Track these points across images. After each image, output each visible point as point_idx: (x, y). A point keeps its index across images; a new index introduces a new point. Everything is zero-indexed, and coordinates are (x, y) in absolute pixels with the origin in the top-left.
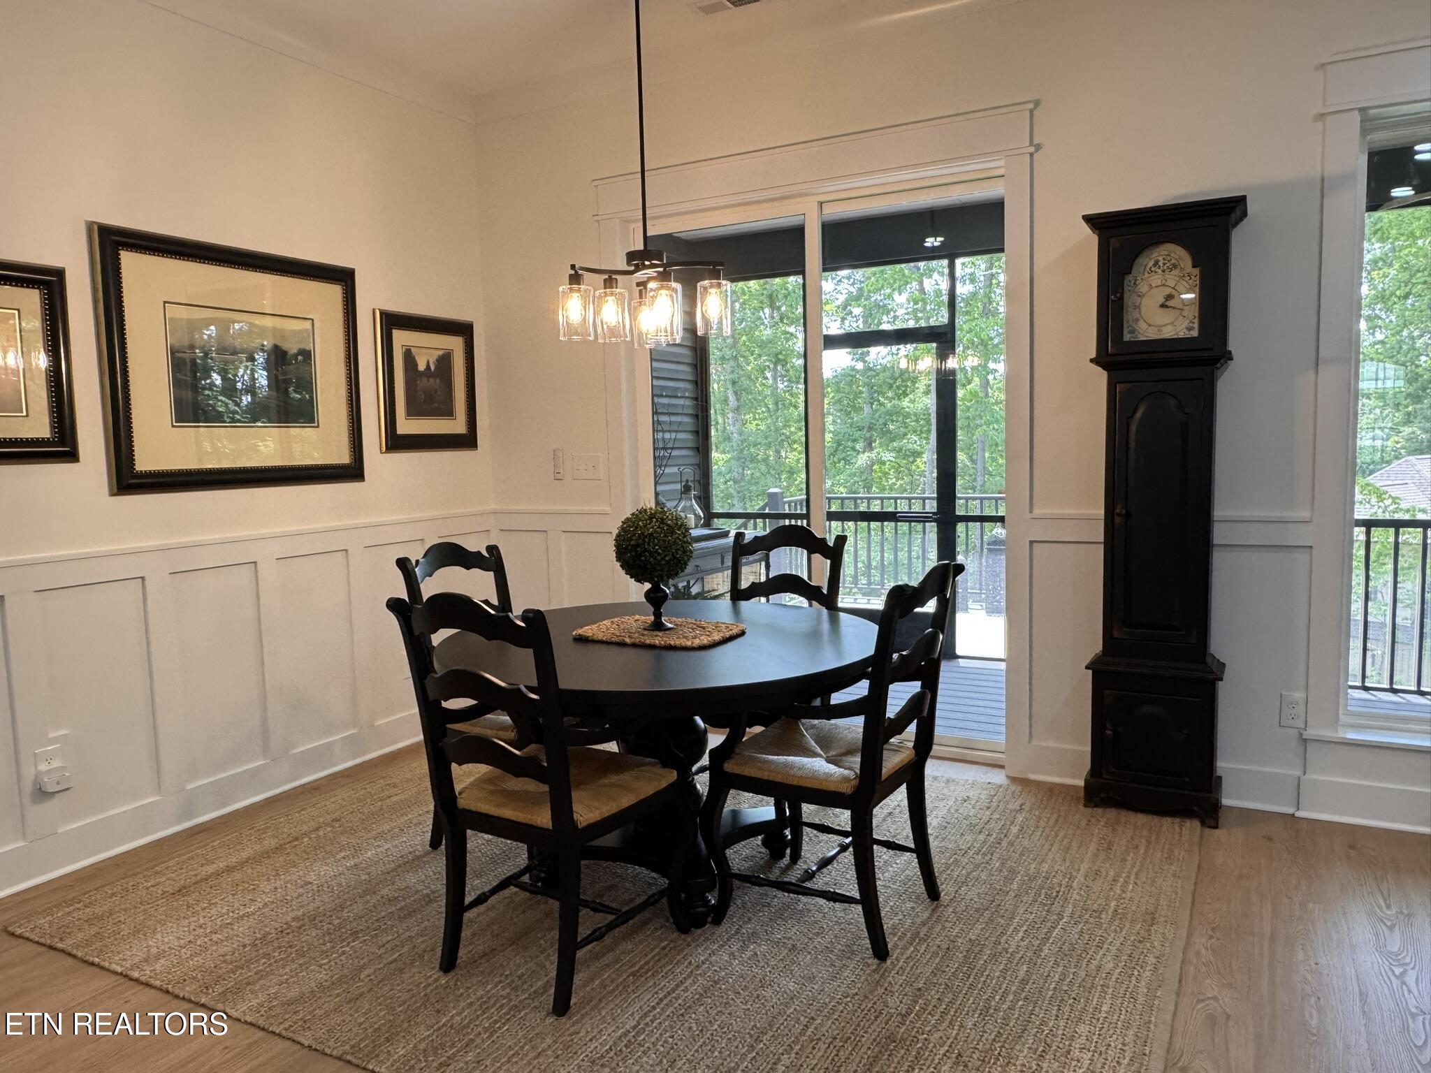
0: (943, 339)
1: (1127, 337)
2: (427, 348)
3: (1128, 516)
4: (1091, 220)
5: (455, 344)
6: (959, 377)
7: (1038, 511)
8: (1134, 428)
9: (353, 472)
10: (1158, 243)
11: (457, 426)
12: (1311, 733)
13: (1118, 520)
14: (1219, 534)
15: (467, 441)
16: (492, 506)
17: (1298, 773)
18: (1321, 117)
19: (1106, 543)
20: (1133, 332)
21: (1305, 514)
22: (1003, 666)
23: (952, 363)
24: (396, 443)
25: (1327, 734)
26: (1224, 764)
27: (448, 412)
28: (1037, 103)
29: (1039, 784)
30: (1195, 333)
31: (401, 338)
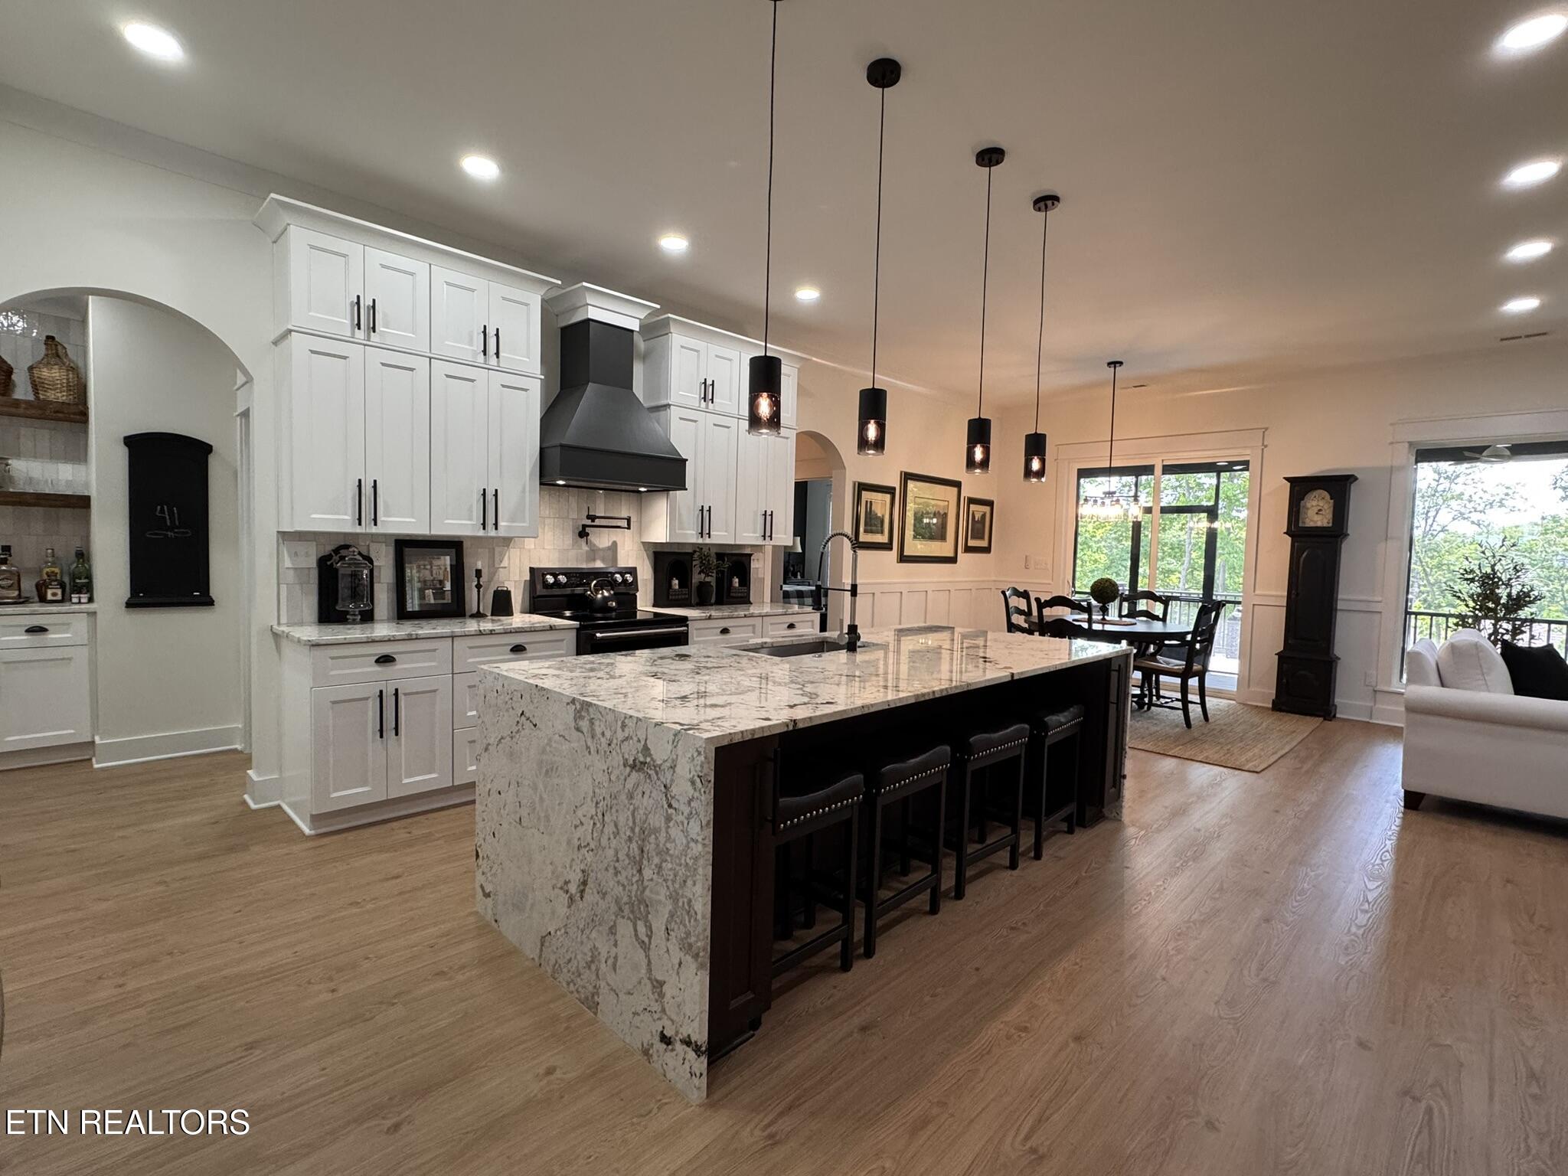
0: (1212, 513)
1: (1300, 525)
2: (978, 510)
3: (1297, 595)
4: (1287, 479)
5: (987, 509)
6: (1219, 531)
7: (1257, 592)
8: (1302, 560)
9: (952, 560)
10: (1316, 489)
11: (984, 544)
12: (1378, 688)
13: (1293, 596)
14: (1340, 605)
15: (987, 550)
16: (994, 578)
17: (1372, 704)
18: (1392, 443)
19: (1287, 607)
20: (1304, 523)
21: (1380, 599)
22: (1236, 676)
23: (1216, 525)
24: (968, 549)
25: (1386, 688)
26: (1337, 700)
27: (982, 538)
28: (1267, 429)
29: (1252, 706)
30: (1330, 525)
31: (973, 507)
